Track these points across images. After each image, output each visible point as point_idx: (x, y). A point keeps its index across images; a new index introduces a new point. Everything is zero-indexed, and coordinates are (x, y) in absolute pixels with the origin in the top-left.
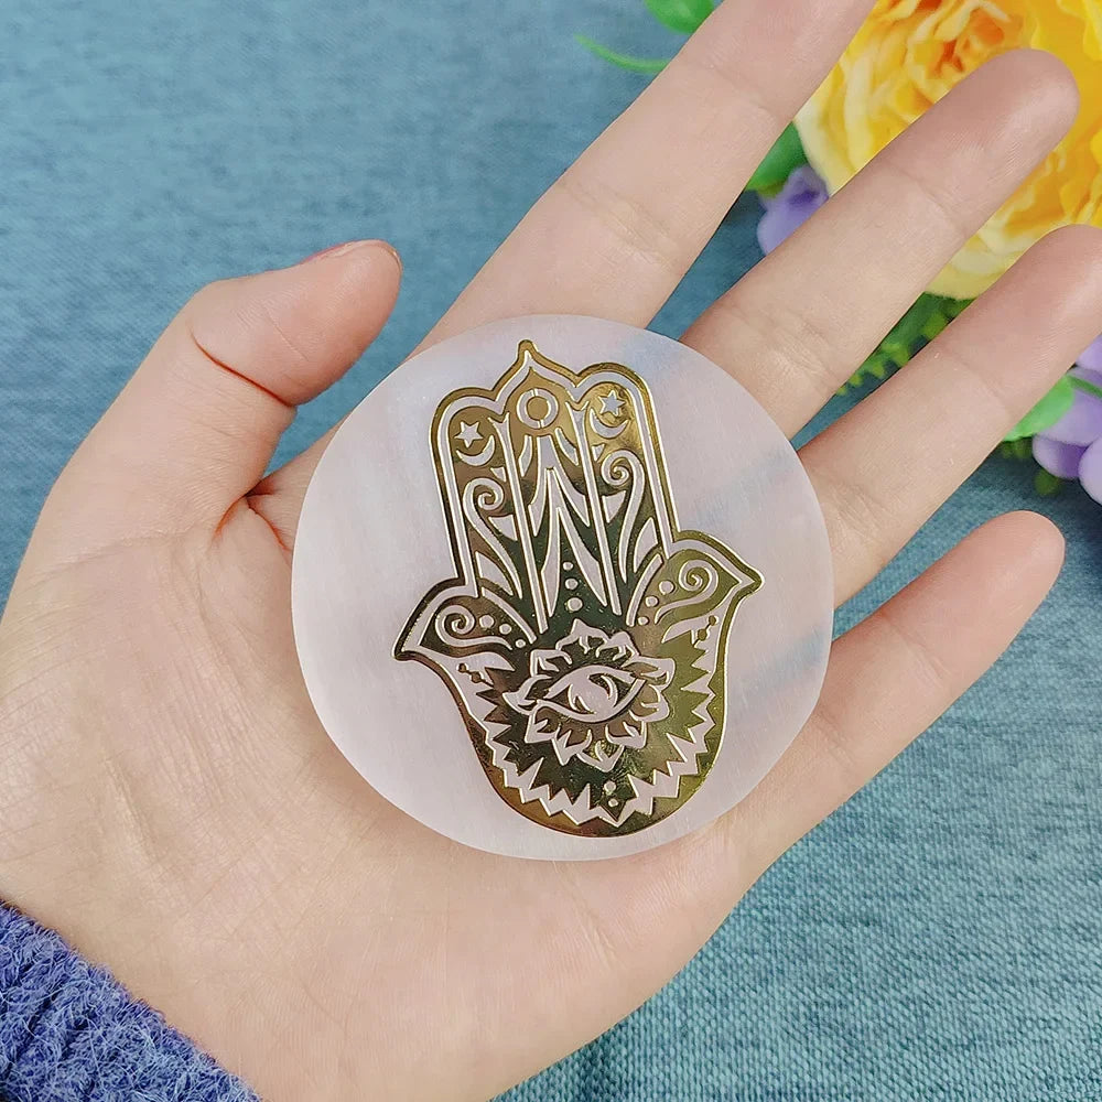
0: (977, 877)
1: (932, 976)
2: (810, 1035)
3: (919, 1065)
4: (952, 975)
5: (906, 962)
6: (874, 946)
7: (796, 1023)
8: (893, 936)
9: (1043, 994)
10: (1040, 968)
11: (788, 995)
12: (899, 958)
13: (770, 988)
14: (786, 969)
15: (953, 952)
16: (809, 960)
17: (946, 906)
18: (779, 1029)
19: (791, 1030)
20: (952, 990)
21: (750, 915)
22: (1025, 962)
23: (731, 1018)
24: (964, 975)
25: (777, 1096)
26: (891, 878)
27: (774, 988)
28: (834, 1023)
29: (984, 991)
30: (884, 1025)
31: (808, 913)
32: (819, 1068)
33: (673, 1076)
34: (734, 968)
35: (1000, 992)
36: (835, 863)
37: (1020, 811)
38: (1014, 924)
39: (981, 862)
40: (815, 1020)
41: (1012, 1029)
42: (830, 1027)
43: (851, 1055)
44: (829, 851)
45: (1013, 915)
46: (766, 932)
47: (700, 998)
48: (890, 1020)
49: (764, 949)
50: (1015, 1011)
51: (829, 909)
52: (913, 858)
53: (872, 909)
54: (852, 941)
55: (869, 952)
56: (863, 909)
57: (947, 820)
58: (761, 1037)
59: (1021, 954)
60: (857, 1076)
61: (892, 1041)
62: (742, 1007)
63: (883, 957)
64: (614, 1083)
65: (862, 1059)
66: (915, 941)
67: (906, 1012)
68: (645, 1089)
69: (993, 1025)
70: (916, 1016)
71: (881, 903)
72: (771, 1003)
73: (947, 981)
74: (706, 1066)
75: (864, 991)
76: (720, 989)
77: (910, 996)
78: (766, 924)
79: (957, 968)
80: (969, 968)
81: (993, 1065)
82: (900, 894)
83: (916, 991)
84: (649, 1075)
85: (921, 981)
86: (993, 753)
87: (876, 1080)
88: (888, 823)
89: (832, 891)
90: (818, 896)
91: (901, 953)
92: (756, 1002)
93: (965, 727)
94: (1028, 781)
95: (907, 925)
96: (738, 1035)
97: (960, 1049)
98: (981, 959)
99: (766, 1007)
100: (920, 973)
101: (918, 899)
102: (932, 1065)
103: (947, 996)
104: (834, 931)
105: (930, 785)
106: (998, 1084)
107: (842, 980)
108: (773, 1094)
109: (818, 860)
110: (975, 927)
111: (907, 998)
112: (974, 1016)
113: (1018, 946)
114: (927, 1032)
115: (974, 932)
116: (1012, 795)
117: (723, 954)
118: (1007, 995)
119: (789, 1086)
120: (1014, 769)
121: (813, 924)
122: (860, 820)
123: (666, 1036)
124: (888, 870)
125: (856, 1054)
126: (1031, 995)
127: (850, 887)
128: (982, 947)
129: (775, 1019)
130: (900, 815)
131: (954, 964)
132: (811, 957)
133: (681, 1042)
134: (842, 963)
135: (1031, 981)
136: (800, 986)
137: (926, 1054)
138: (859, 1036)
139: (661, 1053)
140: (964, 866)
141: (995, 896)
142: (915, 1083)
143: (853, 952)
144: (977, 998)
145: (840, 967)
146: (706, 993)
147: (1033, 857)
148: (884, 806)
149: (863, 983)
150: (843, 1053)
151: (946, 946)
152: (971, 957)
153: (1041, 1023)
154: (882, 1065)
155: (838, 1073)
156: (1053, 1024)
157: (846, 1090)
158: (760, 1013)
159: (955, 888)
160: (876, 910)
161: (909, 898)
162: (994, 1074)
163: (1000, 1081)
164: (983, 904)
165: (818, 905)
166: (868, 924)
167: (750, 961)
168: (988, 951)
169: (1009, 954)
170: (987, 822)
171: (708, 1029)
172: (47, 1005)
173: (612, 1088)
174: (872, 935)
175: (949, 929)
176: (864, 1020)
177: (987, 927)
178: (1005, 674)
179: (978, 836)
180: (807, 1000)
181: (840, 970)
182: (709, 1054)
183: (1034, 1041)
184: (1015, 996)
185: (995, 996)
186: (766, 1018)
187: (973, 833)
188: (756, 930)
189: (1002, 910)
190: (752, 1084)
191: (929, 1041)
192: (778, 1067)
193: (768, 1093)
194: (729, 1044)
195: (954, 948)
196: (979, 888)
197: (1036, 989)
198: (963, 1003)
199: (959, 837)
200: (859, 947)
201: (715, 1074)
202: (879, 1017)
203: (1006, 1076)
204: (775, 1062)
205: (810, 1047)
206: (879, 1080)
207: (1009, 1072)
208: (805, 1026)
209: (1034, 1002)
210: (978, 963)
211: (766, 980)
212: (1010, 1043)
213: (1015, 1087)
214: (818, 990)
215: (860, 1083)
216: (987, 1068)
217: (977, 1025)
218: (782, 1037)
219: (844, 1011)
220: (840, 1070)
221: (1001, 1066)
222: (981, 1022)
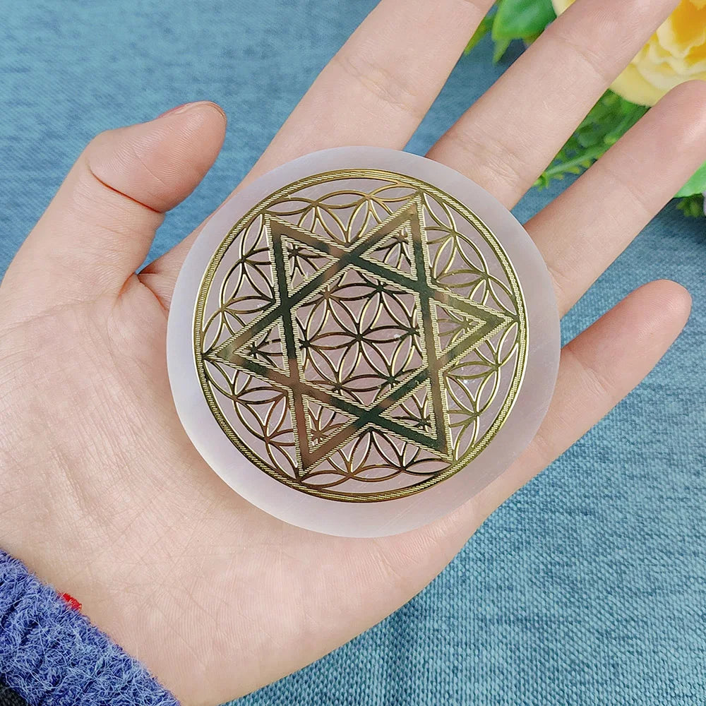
0: (659, 486)
1: (628, 548)
2: (547, 583)
3: (618, 604)
4: (641, 548)
5: (611, 539)
6: (590, 528)
7: (537, 576)
8: (603, 522)
10: (700, 545)
11: (533, 558)
12: (607, 536)
13: (521, 553)
14: (531, 542)
15: (642, 533)
16: (547, 536)
17: (638, 504)
18: (526, 579)
19: (534, 580)
20: (641, 557)
21: (508, 507)
22: (691, 540)
23: (495, 571)
24: (650, 548)
25: (524, 622)
26: (603, 485)
27: (523, 553)
28: (562, 576)
29: (662, 559)
30: (595, 578)
31: (547, 506)
32: (552, 604)
33: (456, 607)
34: (498, 540)
35: (673, 559)
36: (566, 475)
37: (689, 445)
38: (684, 518)
39: (662, 476)
40: (550, 574)
41: (680, 583)
42: (560, 578)
43: (574, 597)
44: (562, 467)
45: (683, 510)
46: (519, 518)
47: (475, 558)
48: (599, 575)
49: (517, 528)
50: (683, 572)
51: (561, 504)
52: (617, 472)
53: (589, 505)
54: (575, 525)
55: (586, 532)
56: (584, 505)
57: (641, 450)
58: (514, 584)
59: (688, 536)
60: (577, 610)
61: (600, 589)
62: (502, 564)
63: (595, 535)
64: (417, 610)
65: (580, 600)
66: (617, 525)
67: (611, 571)
68: (437, 615)
69: (668, 580)
70: (617, 573)
71: (595, 501)
72: (521, 563)
73: (638, 551)
74: (477, 601)
75: (583, 557)
76: (488, 553)
77: (614, 560)
78: (519, 513)
79: (645, 544)
80: (653, 544)
81: (667, 605)
82: (608, 496)
83: (617, 557)
84: (440, 605)
85: (620, 551)
86: (673, 407)
87: (589, 613)
88: (602, 451)
89: (564, 493)
90: (554, 495)
91: (608, 533)
92: (511, 562)
93: (654, 390)
94: (695, 425)
95: (612, 515)
96: (499, 582)
97: (646, 594)
98: (661, 538)
99: (518, 565)
100: (620, 546)
101: (620, 499)
102: (627, 604)
103: (638, 561)
104: (564, 518)
105: (630, 427)
106: (670, 617)
107: (568, 549)
108: (522, 620)
109: (554, 473)
110: (658, 518)
111: (611, 561)
112: (656, 575)
113: (685, 530)
114: (624, 583)
115: (656, 520)
116: (684, 434)
117: (490, 531)
118: (677, 561)
119: (532, 615)
120: (686, 418)
121: (550, 514)
122: (583, 448)
123: (452, 581)
124: (600, 480)
125: (576, 596)
126: (694, 562)
127: (575, 490)
128: (662, 530)
129: (523, 573)
130: (610, 446)
131: (643, 540)
132: (548, 534)
133: (461, 585)
134: (569, 538)
135: (694, 553)
136: (541, 552)
137: (623, 597)
138: (579, 585)
139: (448, 592)
140: (651, 479)
141: (671, 499)
142: (615, 615)
143: (576, 532)
144: (658, 563)
145: (566, 540)
146: (479, 555)
147: (697, 474)
148: (599, 440)
149: (582, 551)
150: (568, 596)
151: (638, 529)
152: (654, 536)
153: (700, 580)
154: (594, 603)
155: (564, 608)
157: (570, 619)
158: (514, 568)
159: (645, 493)
160: (592, 505)
161: (614, 498)
162: (668, 611)
163: (672, 616)
164: (663, 503)
165: (554, 502)
166: (586, 515)
167: (508, 536)
168: (666, 533)
169: (680, 535)
170: (667, 451)
171: (479, 578)
172: (12, 609)
173: (416, 613)
174: (589, 522)
175: (640, 519)
176: (582, 574)
177: (665, 518)
178: (682, 357)
179: (661, 459)
180: (545, 561)
181: (568, 543)
182: (479, 593)
183: (695, 592)
184: (683, 562)
185: (670, 562)
186: (518, 572)
187: (657, 458)
188: (512, 516)
189: (676, 507)
190: (508, 613)
191: (625, 589)
192: (525, 603)
193: (518, 619)
194: (493, 587)
195: (643, 530)
196: (661, 493)
197: (697, 558)
198: (648, 565)
199: (648, 460)
200: (580, 528)
201: (483, 606)
202: (592, 573)
203: (676, 613)
204: (523, 600)
205: (547, 591)
206: (592, 613)
207: (678, 610)
208: (543, 577)
209: (696, 566)
210: (659, 540)
211: (519, 548)
212: (679, 592)
213: (682, 620)
214: (552, 555)
215: (579, 615)
216: (663, 607)
217: (657, 580)
218: (528, 584)
219: (569, 568)
220: (566, 605)
221: (673, 606)
222: (660, 578)
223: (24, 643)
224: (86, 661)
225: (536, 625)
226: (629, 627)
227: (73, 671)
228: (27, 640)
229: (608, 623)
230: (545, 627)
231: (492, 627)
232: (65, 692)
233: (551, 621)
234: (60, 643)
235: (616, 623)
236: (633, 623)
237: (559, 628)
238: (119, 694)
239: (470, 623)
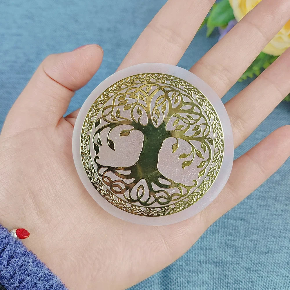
0: (271, 209)
1: (258, 234)
2: (225, 248)
3: (254, 257)
4: (263, 234)
5: (251, 230)
6: (243, 226)
8: (248, 223)
10: (287, 234)
11: (220, 237)
12: (249, 229)
14: (219, 230)
15: (264, 228)
16: (225, 228)
17: (262, 217)
18: (217, 246)
19: (220, 246)
20: (263, 238)
22: (283, 232)
23: (204, 242)
24: (267, 234)
25: (216, 263)
26: (248, 209)
27: (216, 235)
28: (231, 245)
29: (272, 239)
32: (227, 256)
33: (189, 256)
35: (276, 239)
37: (283, 193)
38: (280, 222)
39: (272, 206)
40: (226, 244)
41: (279, 249)
42: (230, 245)
43: (236, 253)
45: (280, 219)
48: (246, 245)
50: (280, 244)
52: (254, 203)
53: (242, 216)
54: (237, 224)
55: (241, 227)
56: (240, 216)
57: (264, 194)
58: (212, 247)
59: (282, 230)
60: (237, 259)
61: (247, 250)
62: (207, 239)
63: (245, 229)
65: (238, 254)
66: (254, 225)
67: (251, 243)
69: (274, 248)
70: (253, 244)
71: (245, 215)
72: (215, 239)
73: (262, 236)
74: (197, 254)
75: (240, 237)
79: (265, 233)
83: (254, 238)
85: (255, 235)
92: (211, 238)
94: (286, 185)
95: (252, 221)
96: (206, 247)
97: (265, 253)
99: (213, 240)
100: (255, 233)
101: (255, 214)
102: (257, 257)
103: (262, 240)
104: (232, 221)
106: (274, 263)
107: (234, 234)
110: (270, 222)
111: (251, 239)
112: (269, 245)
113: (281, 227)
114: (256, 248)
116: (281, 189)
118: (278, 240)
119: (219, 260)
120: (282, 182)
124: (247, 207)
128: (271, 227)
129: (216, 243)
131: (264, 231)
134: (234, 230)
135: (284, 237)
136: (223, 235)
137: (256, 254)
138: (238, 248)
140: (268, 207)
141: (275, 214)
142: (252, 261)
143: (237, 227)
144: (270, 241)
147: (286, 205)
149: (239, 235)
150: (234, 253)
151: (262, 227)
153: (286, 248)
154: (244, 256)
157: (234, 262)
159: (265, 212)
160: (244, 217)
161: (253, 214)
166: (241, 220)
168: (273, 229)
169: (279, 230)
170: (274, 195)
174: (243, 223)
175: (263, 222)
176: (239, 245)
177: (273, 222)
179: (272, 199)
180: (224, 238)
182: (198, 251)
183: (284, 252)
184: (280, 240)
185: (274, 240)
186: (214, 243)
187: (270, 198)
189: (277, 218)
190: (209, 259)
191: (256, 251)
194: (203, 248)
196: (271, 212)
197: (286, 239)
198: (266, 242)
199: (267, 199)
200: (239, 226)
201: (200, 256)
202: (243, 244)
203: (277, 261)
204: (216, 254)
205: (225, 250)
206: (243, 260)
208: (224, 245)
209: (285, 242)
210: (270, 231)
211: (214, 233)
212: (278, 252)
213: (279, 264)
214: (228, 236)
215: (238, 261)
216: (272, 259)
217: (269, 247)
218: (218, 248)
219: (234, 242)
220: (233, 257)
221: (275, 258)
222: (270, 247)
224: (34, 274)
225: (221, 264)
226: (258, 266)
227: (28, 278)
229: (249, 264)
230: (224, 265)
231: (203, 265)
232: (24, 287)
233: (226, 263)
234: (24, 265)
235: (253, 264)
236: (259, 265)
237: (230, 266)
239: (194, 263)
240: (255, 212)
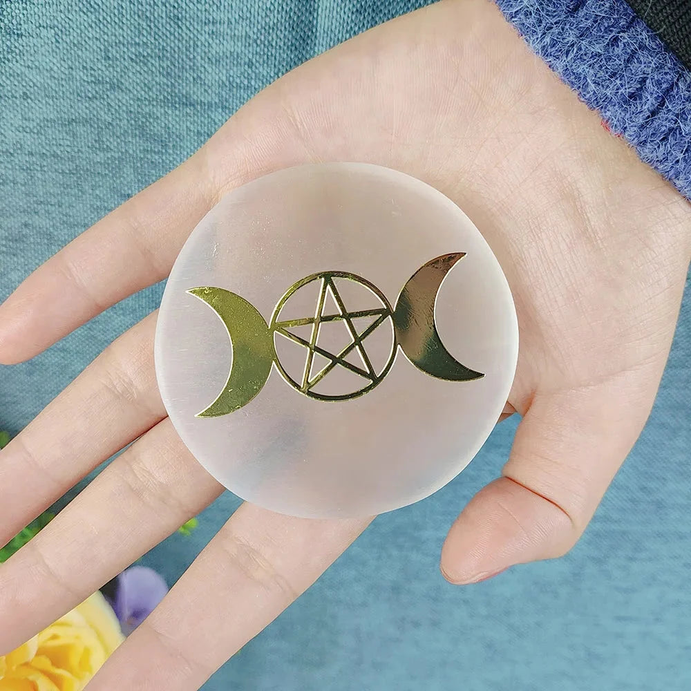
0: (61, 216)
1: (92, 163)
2: (167, 136)
3: (102, 113)
4: (80, 162)
5: (107, 172)
6: (126, 183)
7: (175, 143)
8: (114, 187)
9: (26, 147)
10: (26, 162)
12: (111, 175)
15: (79, 175)
17: (81, 201)
18: (185, 141)
19: (178, 140)
20: (80, 154)
22: (35, 166)
24: (72, 161)
25: (188, 103)
28: (153, 142)
29: (61, 151)
30: (123, 138)
32: (163, 117)
35: (52, 151)
37: (33, 251)
38: (41, 187)
39: (58, 224)
40: (164, 144)
41: (46, 129)
42: (155, 140)
43: (142, 122)
45: (41, 193)
48: (119, 140)
50: (43, 139)
55: (129, 180)
58: (196, 138)
59: (37, 170)
60: (140, 110)
61: (118, 128)
63: (121, 176)
65: (137, 120)
66: (101, 184)
67: (108, 143)
69: (57, 132)
70: (103, 141)
73: (83, 160)
75: (133, 158)
77: (105, 152)
79: (77, 166)
80: (69, 165)
81: (59, 110)
83: (102, 155)
85: (99, 161)
91: (110, 178)
95: (105, 192)
97: (77, 121)
98: (62, 170)
100: (99, 165)
102: (95, 113)
103: (83, 150)
106: (57, 99)
107: (146, 166)
108: (190, 105)
110: (64, 188)
111: (107, 152)
112: (68, 138)
113: (39, 175)
114: (96, 132)
115: (65, 186)
118: (48, 148)
119: (181, 109)
125: (140, 123)
126: (33, 147)
128: (61, 177)
129: (187, 147)
131: (78, 169)
135: (32, 154)
137: (98, 119)
138: (138, 133)
140: (69, 223)
141: (51, 205)
142: (106, 103)
144: (66, 148)
147: (26, 225)
149: (134, 163)
150: (148, 124)
151: (82, 179)
152: (68, 172)
153: (28, 130)
154: (125, 115)
155: (152, 113)
156: (21, 129)
157: (147, 103)
159: (75, 211)
162: (58, 104)
163: (55, 100)
164: (58, 201)
168: (57, 174)
169: (44, 171)
172: (654, 113)
174: (126, 188)
176: (134, 141)
177: (57, 187)
179: (59, 240)
180: (167, 156)
183: (33, 120)
184: (43, 147)
185: (55, 148)
189: (47, 196)
190: (203, 112)
191: (96, 126)
192: (187, 120)
195: (77, 178)
196: (60, 210)
197: (30, 150)
198: (74, 146)
200: (135, 183)
202: (125, 143)
203: (51, 102)
204: (188, 123)
205: (167, 129)
206: (127, 106)
207: (49, 104)
208: (169, 142)
209: (32, 143)
210: (64, 168)
212: (47, 121)
213: (46, 96)
214: (161, 161)
215: (139, 106)
216: (62, 108)
217: (66, 133)
218: (183, 136)
219: (146, 148)
220: (150, 115)
221: (54, 109)
222: (64, 134)
223: (644, 80)
224: (585, 58)
225: (177, 99)
226: (94, 92)
227: (598, 48)
228: (640, 83)
229: (112, 97)
230: (169, 97)
231: (217, 101)
232: (608, 30)
233: (164, 102)
234: (608, 77)
235: (105, 97)
236: (90, 96)
237: (157, 95)
238: (556, 23)
240: (98, 212)
